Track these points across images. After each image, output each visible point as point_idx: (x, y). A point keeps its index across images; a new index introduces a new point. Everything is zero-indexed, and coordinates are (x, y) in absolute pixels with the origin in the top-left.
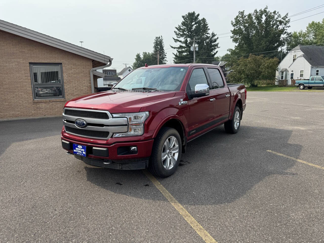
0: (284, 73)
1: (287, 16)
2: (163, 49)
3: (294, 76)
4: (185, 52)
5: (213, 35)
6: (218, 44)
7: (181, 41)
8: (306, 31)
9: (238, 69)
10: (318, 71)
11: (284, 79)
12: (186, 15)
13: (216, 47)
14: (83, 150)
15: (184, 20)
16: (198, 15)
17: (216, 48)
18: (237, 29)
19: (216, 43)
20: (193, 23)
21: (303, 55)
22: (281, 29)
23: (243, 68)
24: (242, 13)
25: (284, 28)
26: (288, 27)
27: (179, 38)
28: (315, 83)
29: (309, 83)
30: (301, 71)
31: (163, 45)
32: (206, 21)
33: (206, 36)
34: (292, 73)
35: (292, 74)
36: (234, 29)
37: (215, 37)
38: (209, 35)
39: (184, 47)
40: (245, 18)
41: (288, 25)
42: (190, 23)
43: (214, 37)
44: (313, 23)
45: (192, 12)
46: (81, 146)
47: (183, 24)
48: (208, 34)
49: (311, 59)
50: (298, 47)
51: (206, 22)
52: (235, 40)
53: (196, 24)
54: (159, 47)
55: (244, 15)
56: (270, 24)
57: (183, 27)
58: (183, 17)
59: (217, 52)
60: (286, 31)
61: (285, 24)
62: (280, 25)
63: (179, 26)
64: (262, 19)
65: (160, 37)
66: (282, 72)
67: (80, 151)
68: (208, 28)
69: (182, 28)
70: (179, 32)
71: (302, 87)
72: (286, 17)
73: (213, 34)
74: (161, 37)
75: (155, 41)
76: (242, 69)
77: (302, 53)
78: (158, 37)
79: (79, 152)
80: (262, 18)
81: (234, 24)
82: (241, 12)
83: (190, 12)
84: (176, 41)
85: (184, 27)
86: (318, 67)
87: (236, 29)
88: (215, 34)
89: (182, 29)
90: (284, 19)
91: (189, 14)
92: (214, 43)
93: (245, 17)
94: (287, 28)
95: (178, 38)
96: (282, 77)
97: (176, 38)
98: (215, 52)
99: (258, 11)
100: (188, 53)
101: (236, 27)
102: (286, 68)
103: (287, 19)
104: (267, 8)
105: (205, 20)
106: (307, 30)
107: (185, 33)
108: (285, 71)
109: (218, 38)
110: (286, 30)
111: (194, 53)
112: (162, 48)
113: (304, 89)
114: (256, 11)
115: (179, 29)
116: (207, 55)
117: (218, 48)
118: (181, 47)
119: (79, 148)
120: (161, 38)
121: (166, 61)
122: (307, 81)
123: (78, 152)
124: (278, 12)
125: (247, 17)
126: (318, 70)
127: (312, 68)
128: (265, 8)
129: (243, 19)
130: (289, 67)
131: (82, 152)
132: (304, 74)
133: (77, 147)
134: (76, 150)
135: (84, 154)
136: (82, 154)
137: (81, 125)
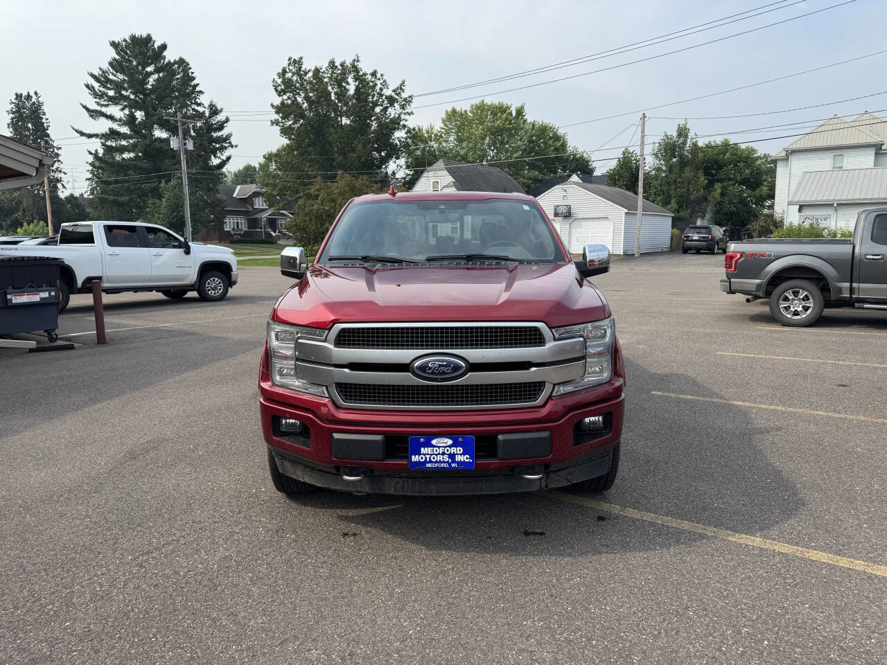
1: (403, 87)
2: (48, 136)
4: (129, 151)
5: (214, 111)
6: (229, 136)
7: (111, 118)
8: (441, 128)
9: (314, 208)
12: (125, 40)
13: (226, 145)
14: (460, 450)
15: (118, 53)
16: (164, 47)
17: (226, 148)
18: (289, 102)
19: (224, 132)
20: (150, 69)
21: (453, 182)
22: (392, 116)
23: (327, 208)
24: (298, 63)
25: (400, 115)
26: (409, 114)
27: (106, 106)
31: (44, 121)
32: (190, 68)
33: (194, 110)
36: (282, 103)
37: (221, 117)
38: (200, 109)
39: (125, 136)
40: (306, 78)
41: (408, 110)
42: (137, 66)
43: (217, 116)
44: (454, 111)
45: (144, 35)
46: (446, 440)
47: (116, 65)
48: (199, 105)
50: (440, 164)
51: (190, 71)
52: (285, 132)
53: (157, 71)
54: (30, 125)
55: (303, 69)
56: (366, 101)
57: (115, 76)
58: (114, 45)
59: (229, 158)
60: (406, 123)
61: (403, 107)
62: (391, 106)
63: (103, 72)
64: (348, 87)
65: (32, 94)
67: (443, 454)
68: (198, 89)
69: (111, 77)
70: (102, 89)
72: (401, 89)
73: (212, 106)
74: (34, 97)
75: (13, 105)
76: (324, 209)
77: (450, 179)
78: (25, 94)
79: (440, 458)
80: (348, 84)
81: (279, 88)
82: (295, 60)
83: (137, 34)
84: (94, 114)
85: (121, 76)
87: (286, 102)
88: (219, 109)
89: (111, 81)
90: (398, 95)
91: (133, 38)
92: (219, 134)
93: (306, 73)
94: (407, 117)
95: (102, 105)
97: (93, 106)
98: (224, 158)
99: (337, 64)
100: (140, 154)
101: (285, 97)
103: (404, 95)
104: (358, 61)
105: (188, 64)
106: (442, 126)
107: (124, 93)
109: (227, 120)
110: (406, 121)
111: (183, 157)
112: (41, 131)
114: (332, 64)
115: (103, 79)
116: (201, 163)
117: (232, 146)
118: (113, 134)
119: (439, 447)
120: (34, 99)
121: (61, 171)
123: (430, 462)
124: (382, 75)
125: (310, 74)
128: (353, 59)
129: (301, 78)
131: (452, 456)
133: (429, 445)
134: (424, 455)
135: (460, 463)
136: (453, 465)
137: (444, 373)
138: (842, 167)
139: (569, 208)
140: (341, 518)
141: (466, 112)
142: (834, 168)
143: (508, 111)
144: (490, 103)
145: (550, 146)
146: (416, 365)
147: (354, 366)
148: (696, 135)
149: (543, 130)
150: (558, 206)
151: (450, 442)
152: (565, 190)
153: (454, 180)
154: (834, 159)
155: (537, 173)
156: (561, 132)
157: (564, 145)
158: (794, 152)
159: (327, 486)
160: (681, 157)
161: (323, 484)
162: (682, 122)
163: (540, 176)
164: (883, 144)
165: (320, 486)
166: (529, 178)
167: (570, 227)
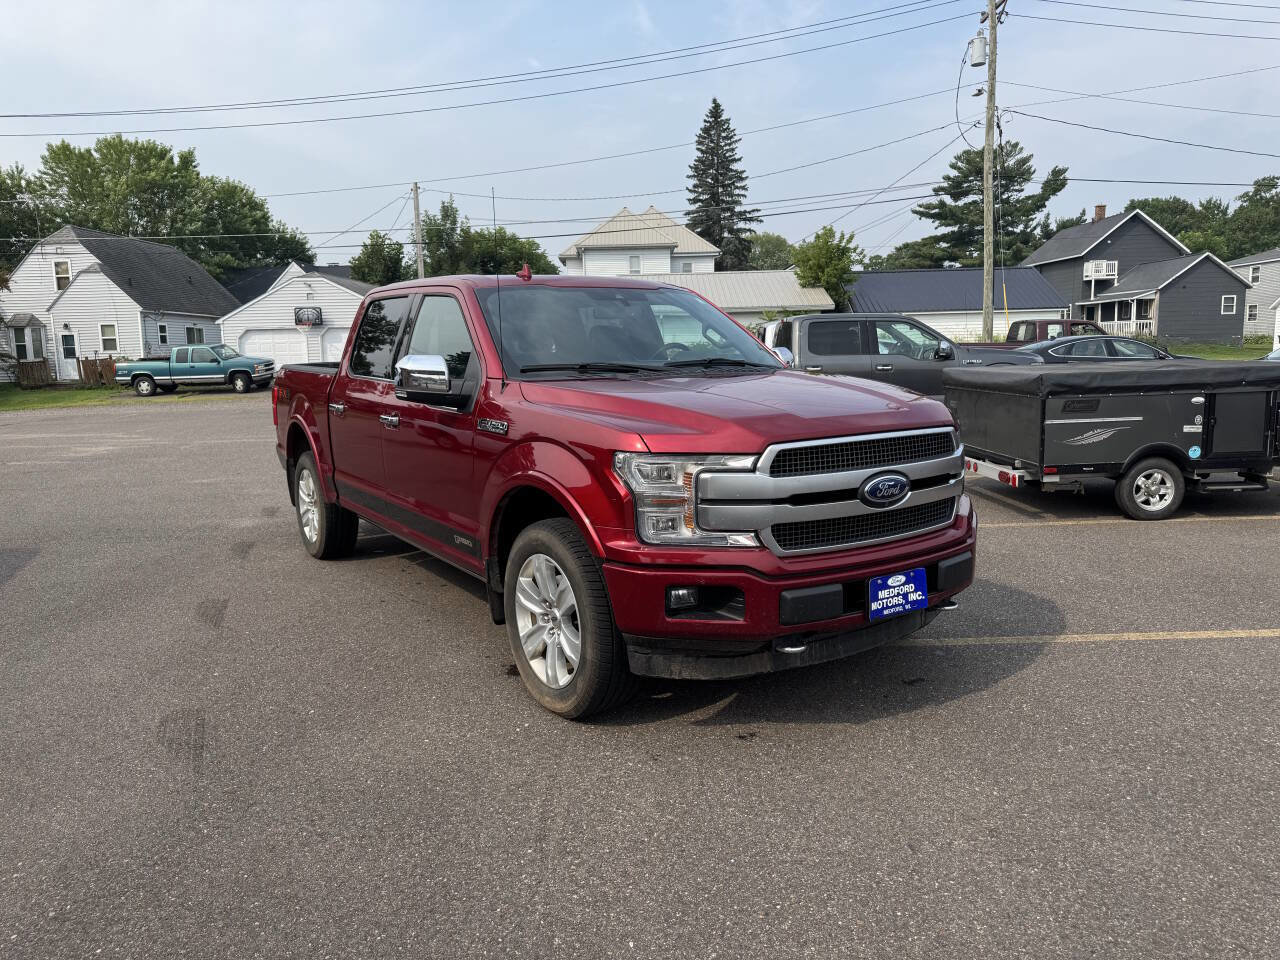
0: (28, 332)
3: (77, 347)
8: (41, 172)
10: (163, 329)
11: (31, 357)
21: (99, 264)
28: (192, 371)
29: (170, 372)
30: (102, 326)
34: (67, 333)
35: (68, 340)
44: (65, 148)
46: (900, 577)
49: (130, 284)
50: (67, 233)
66: (19, 331)
67: (898, 595)
71: (145, 387)
77: (92, 260)
79: (895, 601)
86: (164, 314)
96: (22, 350)
102: (30, 312)
106: (43, 168)
108: (28, 325)
113: (153, 393)
119: (894, 587)
122: (163, 364)
126: (164, 327)
127: (144, 315)
130: (48, 310)
132: (117, 337)
133: (886, 586)
134: (882, 600)
135: (914, 603)
136: (908, 607)
137: (893, 495)
138: (639, 272)
139: (319, 312)
140: (697, 723)
141: (88, 151)
142: (631, 272)
143: (168, 156)
144: (132, 140)
145: (245, 217)
146: (866, 489)
147: (797, 499)
148: (466, 218)
149: (230, 193)
150: (301, 309)
151: (902, 578)
152: (310, 286)
153: (98, 261)
154: (631, 263)
155: (228, 256)
156: (259, 196)
157: (266, 218)
158: (588, 250)
159: (717, 676)
160: (451, 247)
161: (712, 675)
162: (447, 200)
163: (235, 263)
164: (676, 247)
165: (707, 678)
166: (219, 265)
167: (322, 341)
